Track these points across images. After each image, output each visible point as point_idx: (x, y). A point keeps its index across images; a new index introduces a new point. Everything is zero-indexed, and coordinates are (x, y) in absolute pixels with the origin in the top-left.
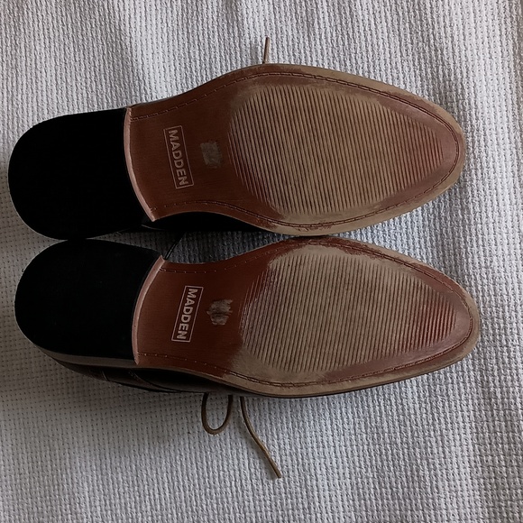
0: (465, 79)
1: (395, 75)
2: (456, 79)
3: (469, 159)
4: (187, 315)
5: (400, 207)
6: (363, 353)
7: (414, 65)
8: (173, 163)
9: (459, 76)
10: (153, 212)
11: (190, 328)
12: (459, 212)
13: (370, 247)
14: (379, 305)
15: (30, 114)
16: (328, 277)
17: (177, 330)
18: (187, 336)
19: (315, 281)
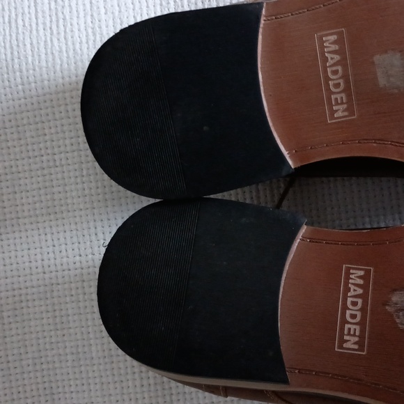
4: (353, 310)
8: (327, 85)
15: (82, 14)
17: (342, 334)
18: (360, 344)
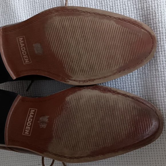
0: (156, 9)
1: (124, 8)
2: (152, 9)
3: (158, 47)
4: (29, 122)
5: (126, 71)
6: (108, 141)
7: (133, 3)
8: (22, 53)
9: (154, 8)
10: (15, 75)
11: (31, 129)
12: (154, 71)
13: (112, 89)
14: (116, 117)
16: (92, 105)
17: (25, 129)
18: (29, 133)
19: (87, 107)
